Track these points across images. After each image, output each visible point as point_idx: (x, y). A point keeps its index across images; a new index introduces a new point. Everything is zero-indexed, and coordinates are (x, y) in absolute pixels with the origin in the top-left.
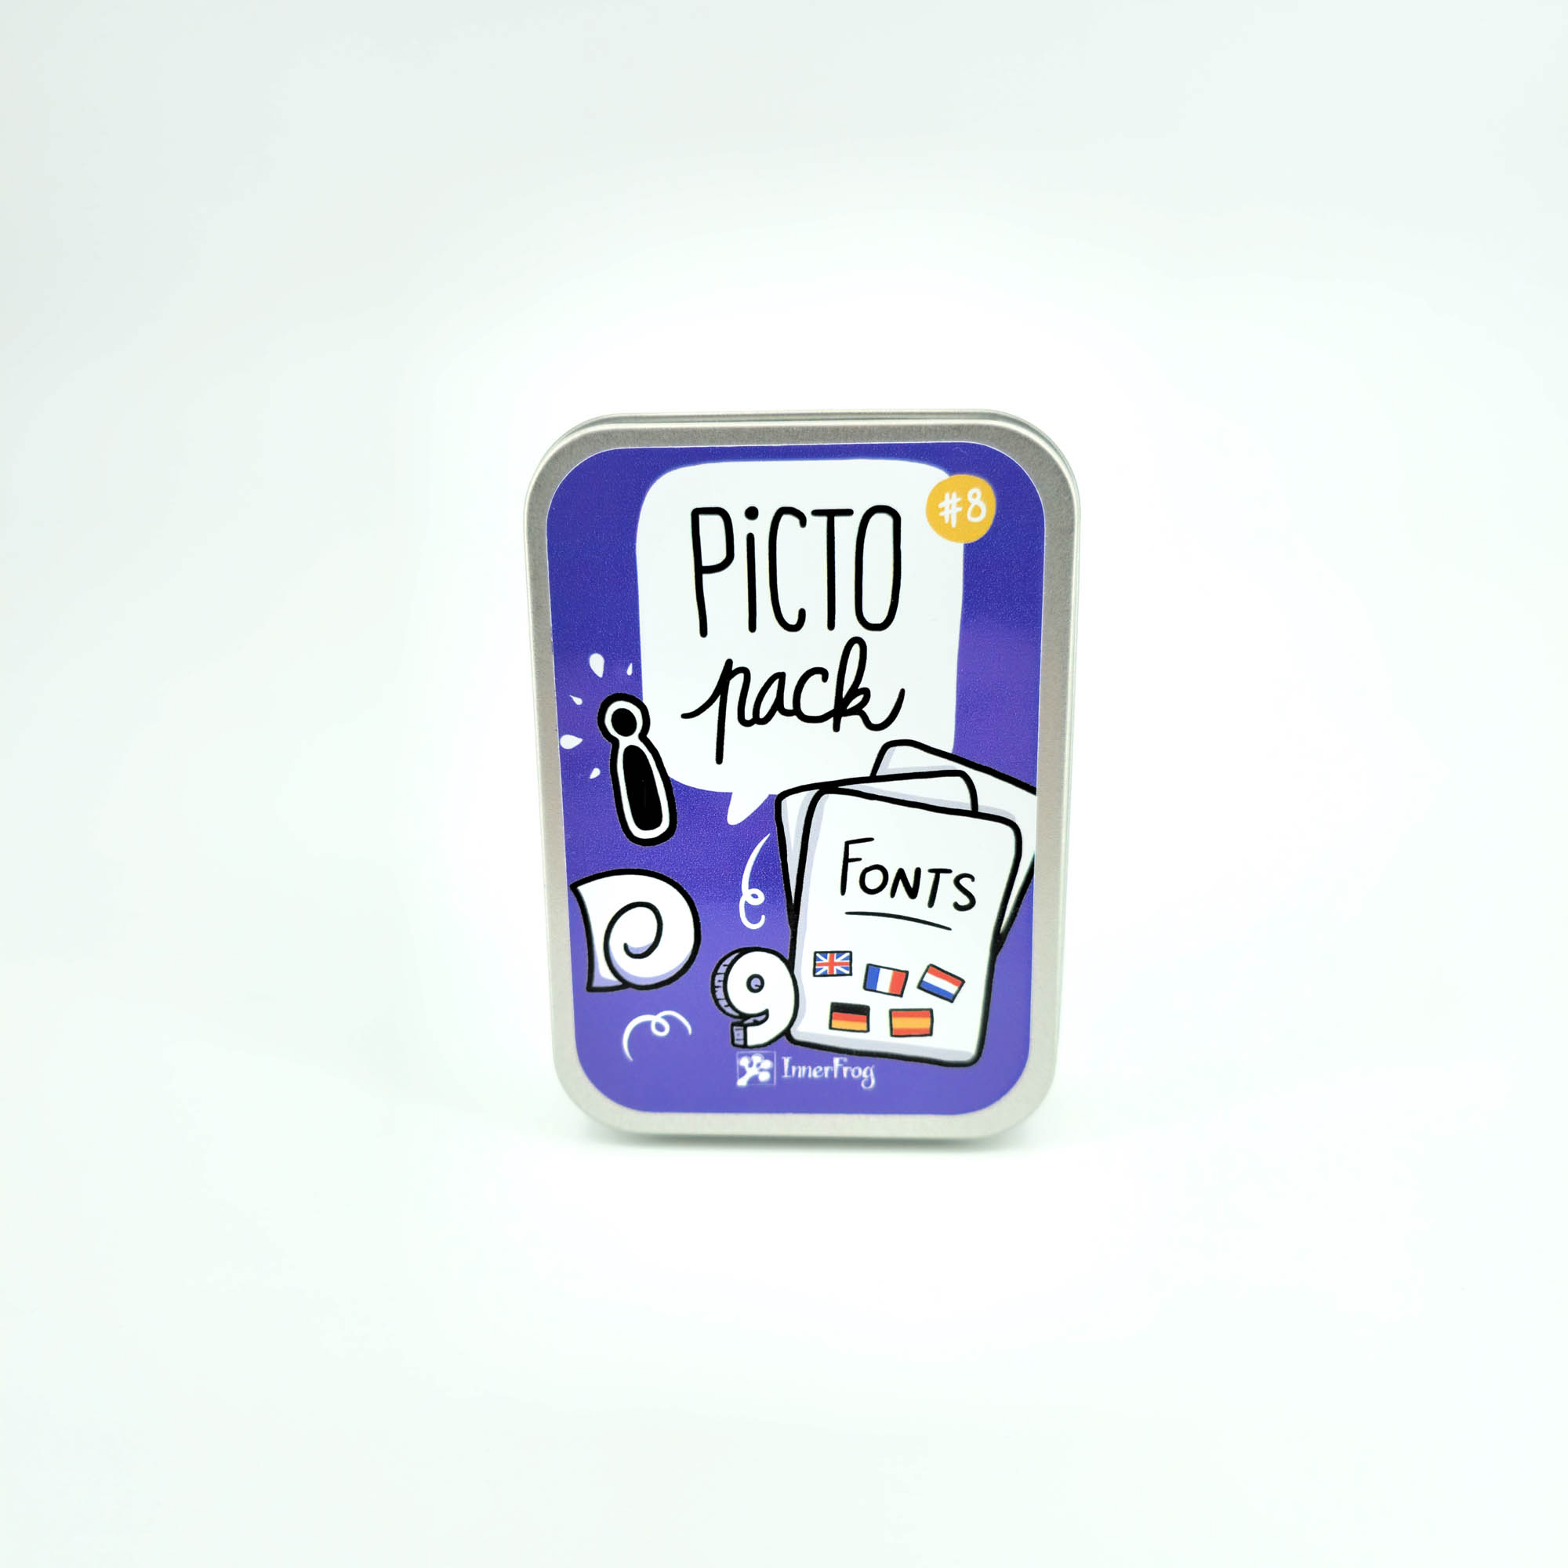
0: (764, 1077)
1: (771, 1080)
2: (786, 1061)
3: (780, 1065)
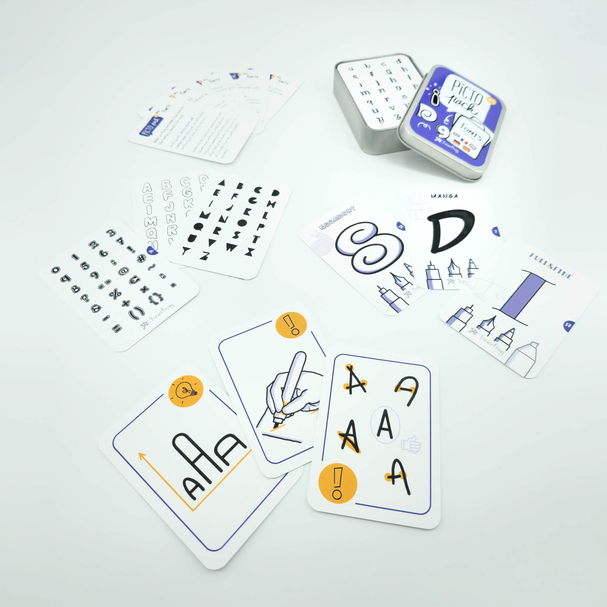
0: (440, 142)
1: (441, 143)
2: (444, 142)
3: (443, 142)
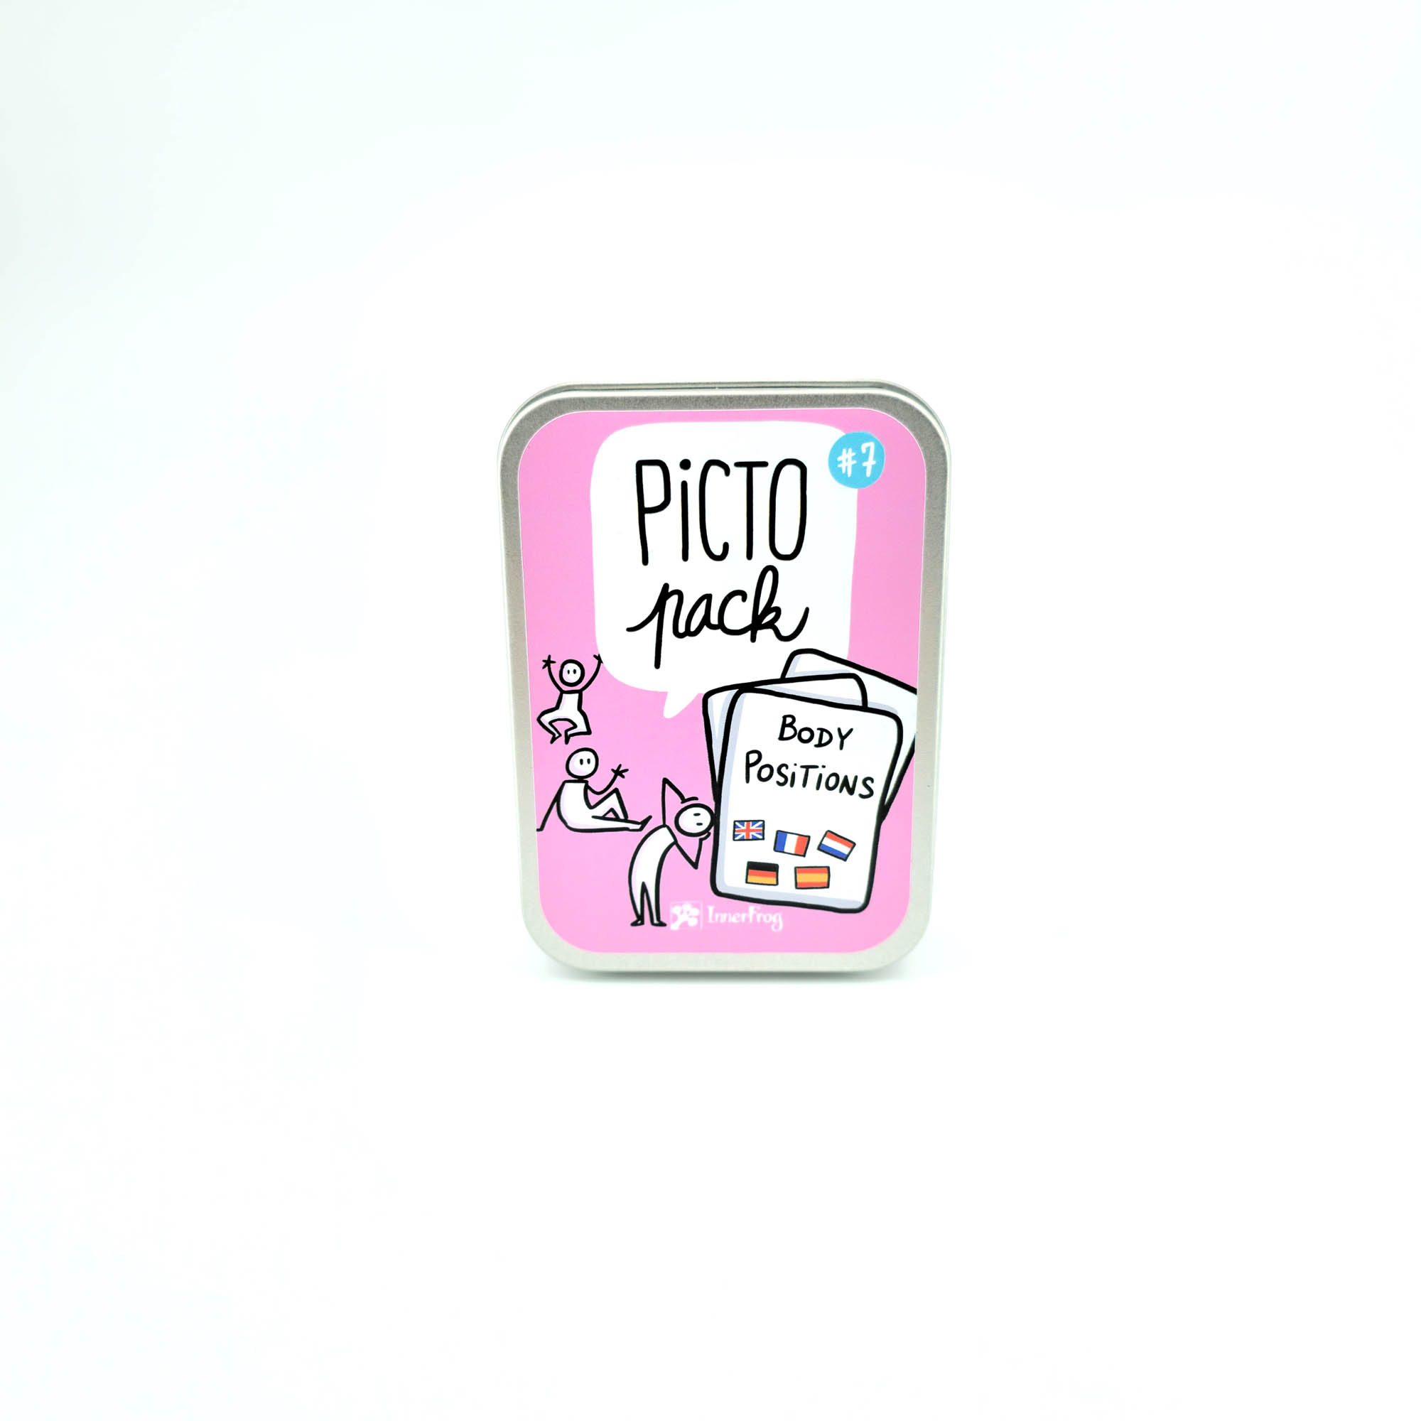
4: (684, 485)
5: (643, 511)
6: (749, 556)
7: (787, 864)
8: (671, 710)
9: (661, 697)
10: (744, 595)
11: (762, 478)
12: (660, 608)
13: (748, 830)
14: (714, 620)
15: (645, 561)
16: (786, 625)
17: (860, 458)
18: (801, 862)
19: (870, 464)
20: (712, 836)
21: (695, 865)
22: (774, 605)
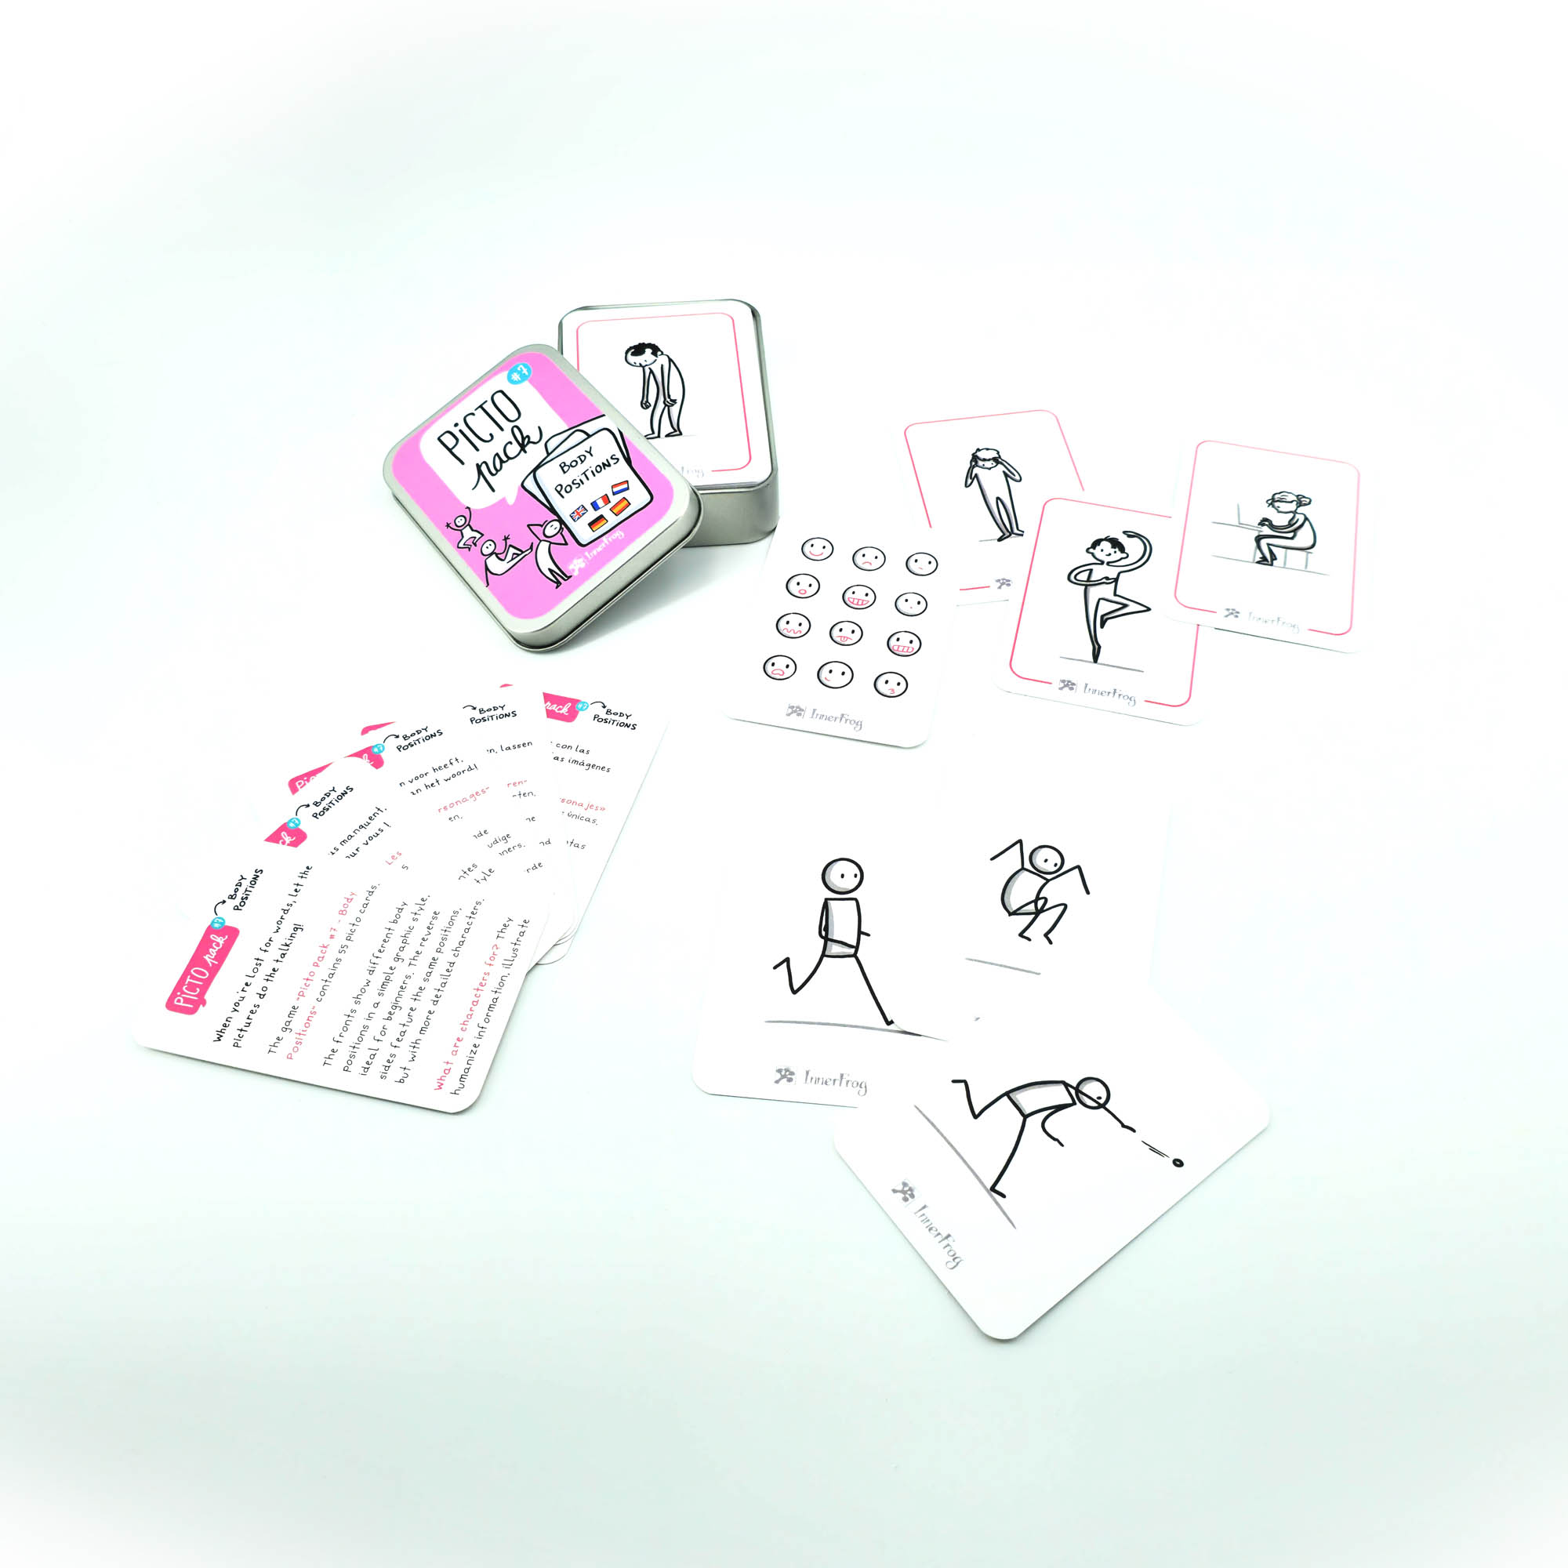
4: (461, 431)
5: (450, 450)
6: (502, 429)
7: (605, 511)
8: (511, 501)
9: (503, 501)
10: (511, 443)
11: (489, 407)
12: (480, 473)
13: (578, 513)
14: (505, 459)
15: (462, 463)
16: (535, 437)
17: (520, 372)
18: (610, 505)
19: (525, 371)
20: (565, 529)
21: (566, 544)
22: (525, 436)
